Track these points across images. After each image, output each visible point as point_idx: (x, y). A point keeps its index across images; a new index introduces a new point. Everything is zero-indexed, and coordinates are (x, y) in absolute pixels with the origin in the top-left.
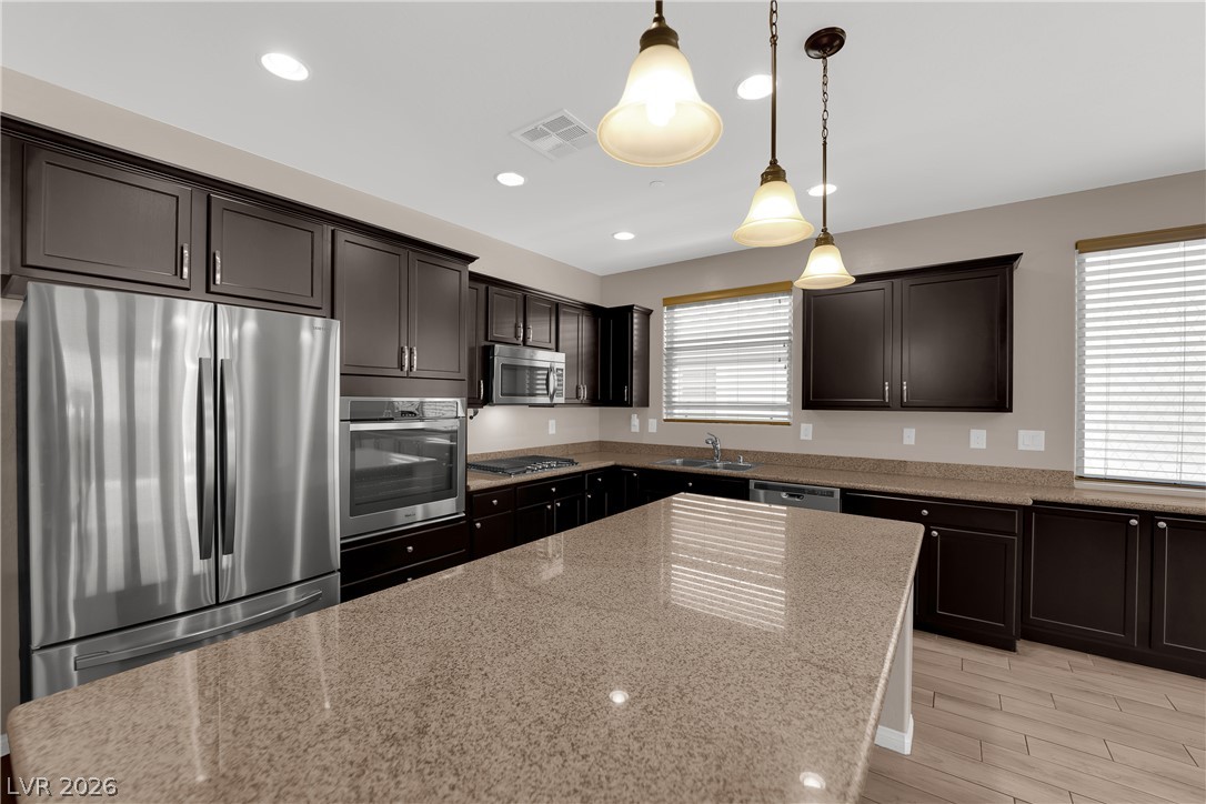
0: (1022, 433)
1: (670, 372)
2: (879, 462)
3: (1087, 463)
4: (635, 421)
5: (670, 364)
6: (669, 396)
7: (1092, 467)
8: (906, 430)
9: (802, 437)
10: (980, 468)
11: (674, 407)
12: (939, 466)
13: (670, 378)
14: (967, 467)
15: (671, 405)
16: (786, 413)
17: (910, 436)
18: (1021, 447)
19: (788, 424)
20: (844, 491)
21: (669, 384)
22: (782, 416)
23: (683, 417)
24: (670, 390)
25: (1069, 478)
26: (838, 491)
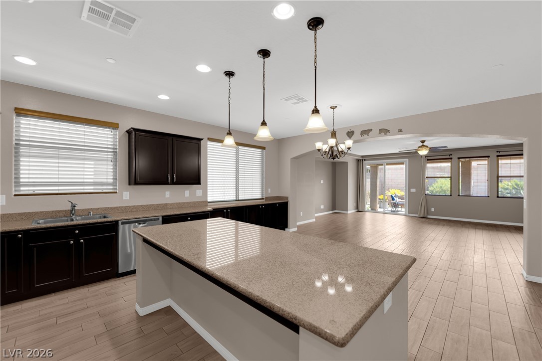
0: (197, 191)
2: (158, 205)
3: (208, 198)
6: (17, 178)
7: (209, 199)
8: (166, 192)
9: (124, 198)
10: (188, 203)
11: (26, 186)
12: (177, 203)
14: (184, 203)
15: (20, 184)
16: (112, 187)
17: (168, 194)
18: (197, 195)
19: (116, 193)
20: (163, 217)
22: (110, 188)
25: (206, 203)
26: (161, 218)
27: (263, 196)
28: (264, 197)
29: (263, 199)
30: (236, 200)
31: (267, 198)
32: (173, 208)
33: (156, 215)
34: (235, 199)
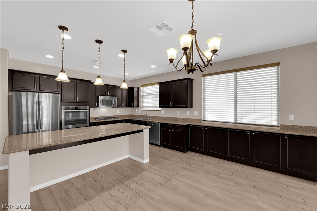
0: (194, 112)
1: (142, 100)
2: (174, 118)
4: (137, 110)
5: (143, 98)
6: (142, 105)
9: (162, 113)
11: (144, 107)
12: (183, 118)
13: (143, 101)
14: (187, 119)
15: (143, 107)
17: (178, 112)
18: (194, 115)
19: (160, 111)
21: (143, 103)
23: (145, 109)
24: (143, 104)
25: (201, 120)
26: (160, 123)
27: (278, 123)
28: (280, 125)
29: (278, 127)
30: (235, 123)
31: (283, 127)
32: (180, 121)
33: (157, 121)
34: (233, 121)
